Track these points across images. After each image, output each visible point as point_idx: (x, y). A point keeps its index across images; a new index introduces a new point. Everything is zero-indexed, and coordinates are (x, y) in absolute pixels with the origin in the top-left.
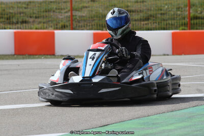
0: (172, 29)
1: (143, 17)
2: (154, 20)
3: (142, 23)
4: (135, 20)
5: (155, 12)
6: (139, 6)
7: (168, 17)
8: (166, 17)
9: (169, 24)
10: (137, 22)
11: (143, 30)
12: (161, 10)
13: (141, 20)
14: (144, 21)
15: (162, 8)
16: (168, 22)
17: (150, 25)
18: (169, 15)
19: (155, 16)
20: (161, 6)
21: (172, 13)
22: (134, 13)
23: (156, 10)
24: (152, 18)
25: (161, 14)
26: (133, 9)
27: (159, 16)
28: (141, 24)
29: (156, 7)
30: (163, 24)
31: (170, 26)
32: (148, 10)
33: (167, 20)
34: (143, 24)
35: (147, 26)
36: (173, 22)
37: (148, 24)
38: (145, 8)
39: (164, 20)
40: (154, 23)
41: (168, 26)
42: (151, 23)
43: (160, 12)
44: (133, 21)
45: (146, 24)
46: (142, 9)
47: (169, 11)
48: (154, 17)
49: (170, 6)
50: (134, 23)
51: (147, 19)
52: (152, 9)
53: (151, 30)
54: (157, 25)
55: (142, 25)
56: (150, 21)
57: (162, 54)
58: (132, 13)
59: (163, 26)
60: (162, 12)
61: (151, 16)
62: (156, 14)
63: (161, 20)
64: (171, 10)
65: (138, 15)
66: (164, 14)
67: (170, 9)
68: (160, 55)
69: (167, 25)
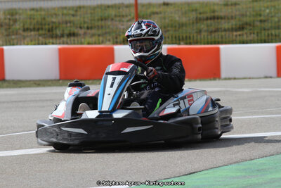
0: (276, 42)
1: (236, 25)
2: (251, 30)
3: (235, 33)
4: (225, 30)
5: (252, 19)
6: (230, 11)
7: (270, 25)
8: (267, 25)
9: (272, 34)
10: (227, 33)
11: (236, 43)
12: (260, 15)
13: (232, 30)
14: (236, 30)
15: (262, 13)
16: (270, 32)
17: (245, 36)
18: (271, 22)
19: (252, 24)
20: (260, 10)
21: (276, 19)
22: (223, 21)
23: (253, 16)
24: (248, 27)
25: (261, 21)
26: (222, 14)
27: (258, 24)
28: (233, 35)
29: (253, 11)
30: (264, 35)
31: (274, 38)
32: (243, 15)
33: (268, 30)
34: (236, 36)
35: (241, 38)
36: (277, 32)
37: (243, 35)
38: (238, 13)
39: (265, 29)
40: (251, 33)
41: (270, 37)
42: (246, 33)
43: (259, 18)
44: (222, 31)
45: (240, 35)
46: (233, 15)
47: (272, 17)
48: (250, 25)
49: (272, 10)
50: (223, 33)
51: (241, 28)
52: (248, 13)
53: (247, 43)
54: (255, 36)
55: (234, 37)
56: (245, 31)
57: (262, 76)
58: (219, 20)
59: (263, 38)
60: (262, 18)
61: (246, 24)
62: (254, 21)
63: (261, 30)
64: (275, 16)
65: (228, 23)
66: (265, 21)
67: (273, 14)
68: (260, 78)
69: (268, 35)
